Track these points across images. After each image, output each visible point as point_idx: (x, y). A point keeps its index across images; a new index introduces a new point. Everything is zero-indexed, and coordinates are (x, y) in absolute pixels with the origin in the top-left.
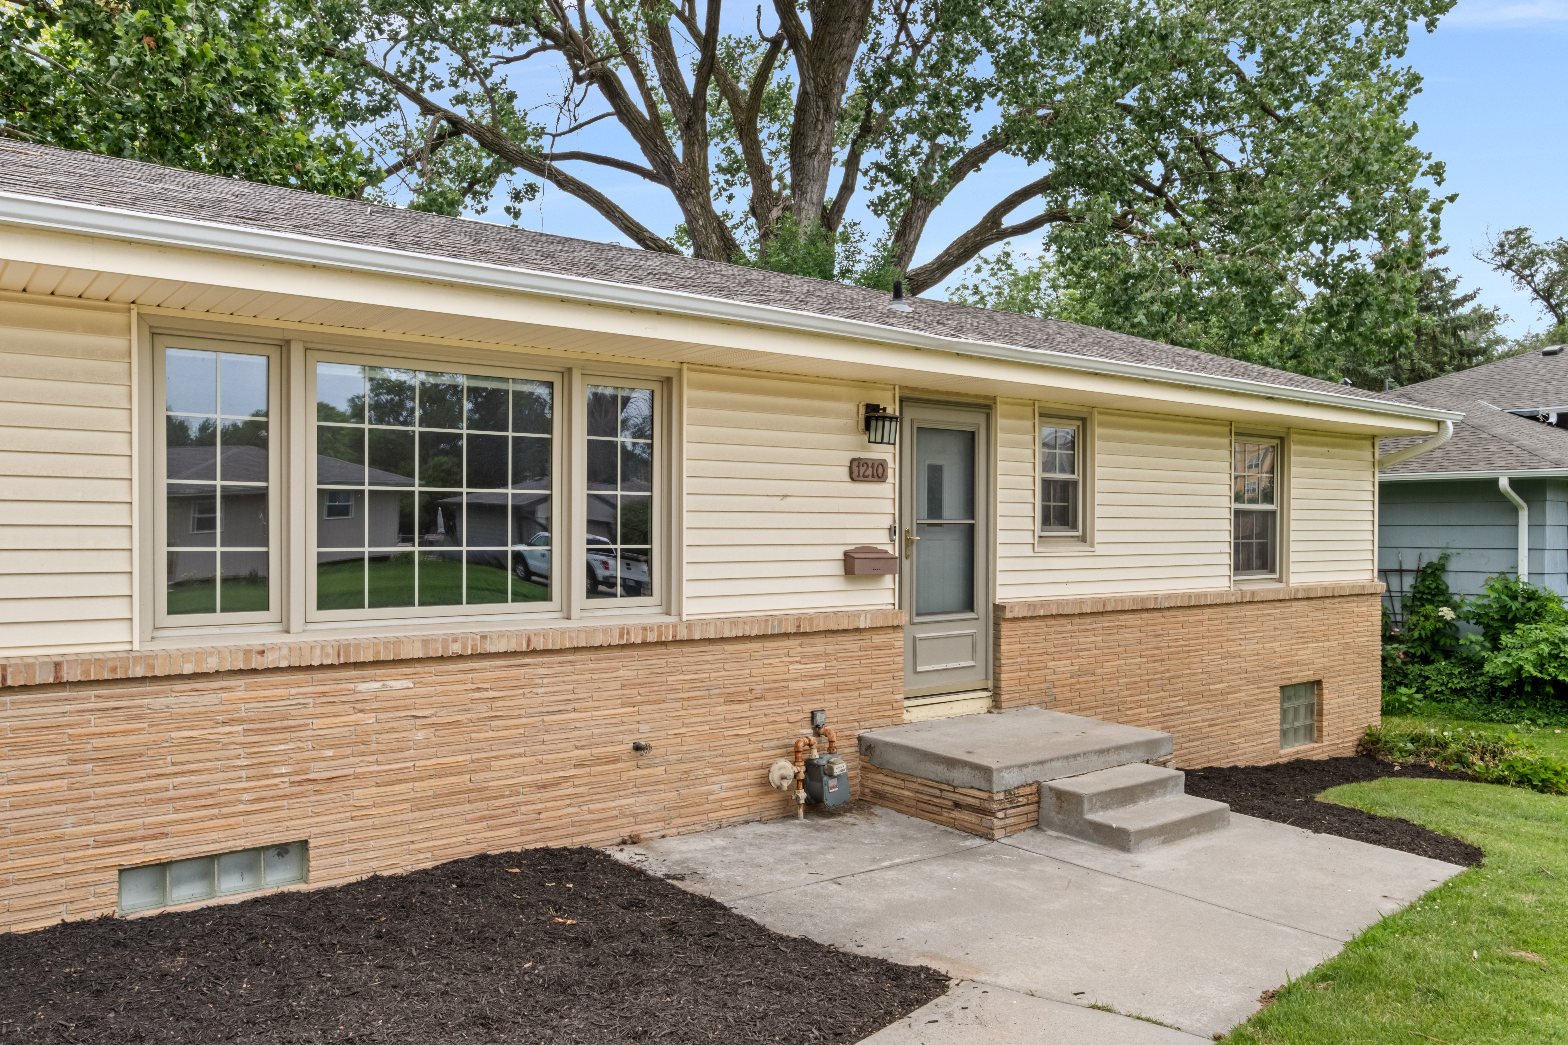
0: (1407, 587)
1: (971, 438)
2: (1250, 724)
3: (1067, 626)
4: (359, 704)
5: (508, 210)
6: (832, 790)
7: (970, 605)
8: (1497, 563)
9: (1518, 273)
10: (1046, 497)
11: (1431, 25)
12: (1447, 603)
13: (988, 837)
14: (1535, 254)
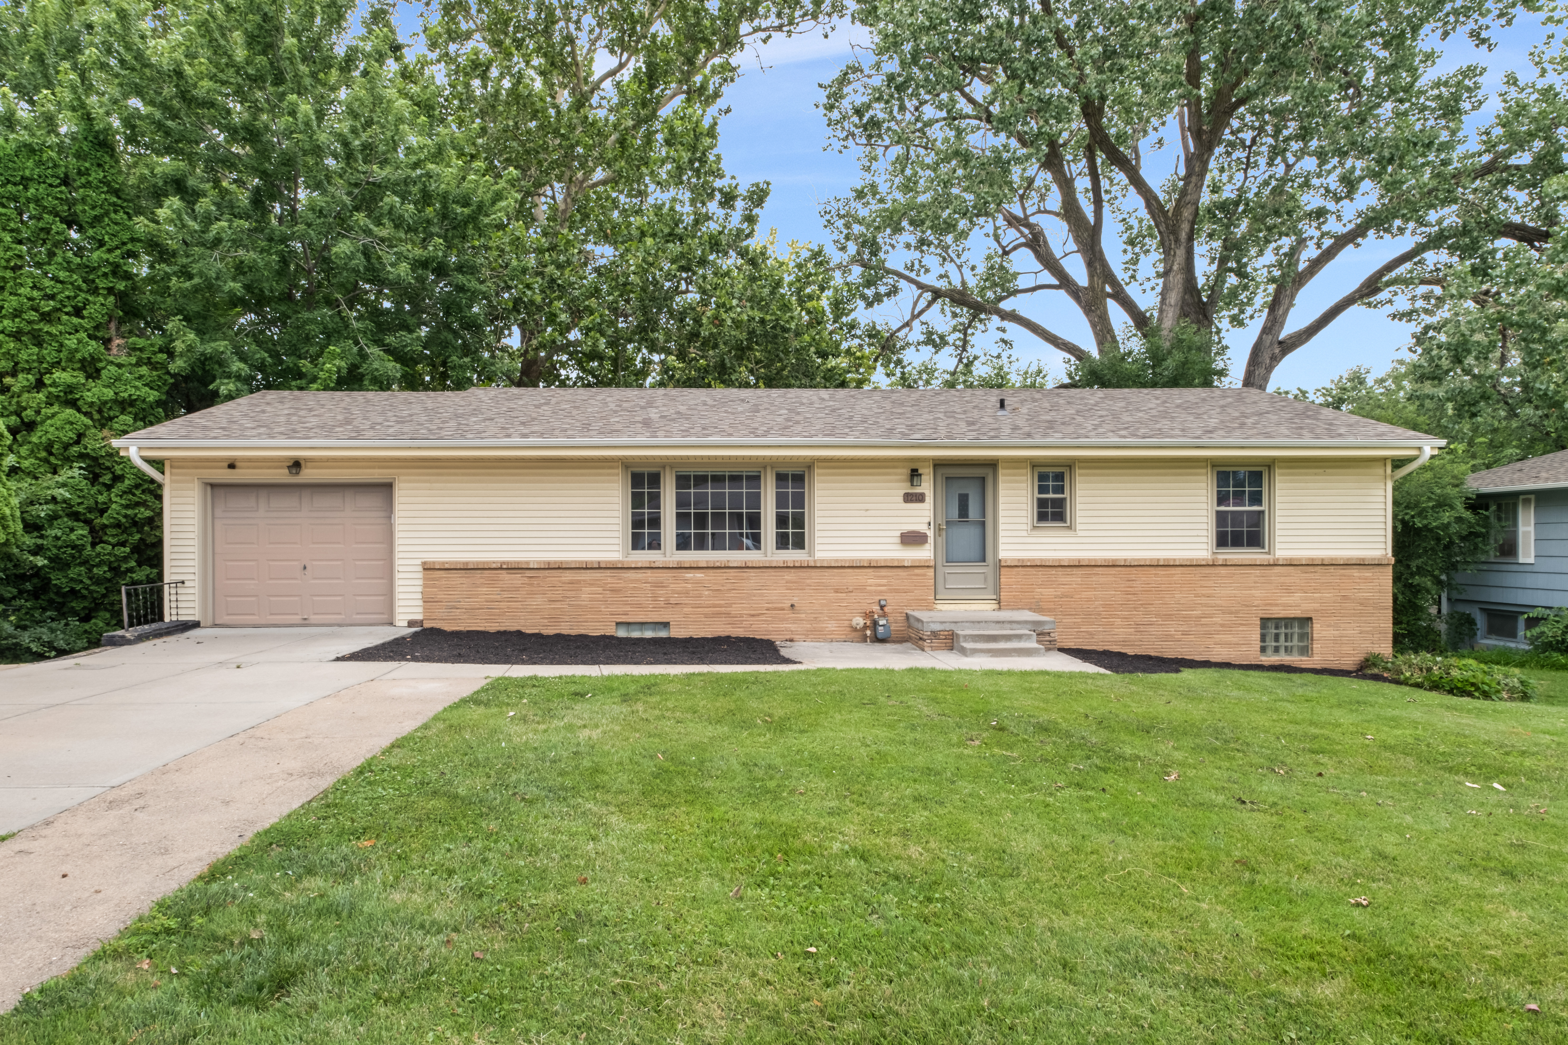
1: (983, 480)
2: (1227, 638)
3: (1052, 571)
4: (685, 580)
6: (881, 630)
7: (981, 559)
10: (1040, 505)
13: (924, 650)
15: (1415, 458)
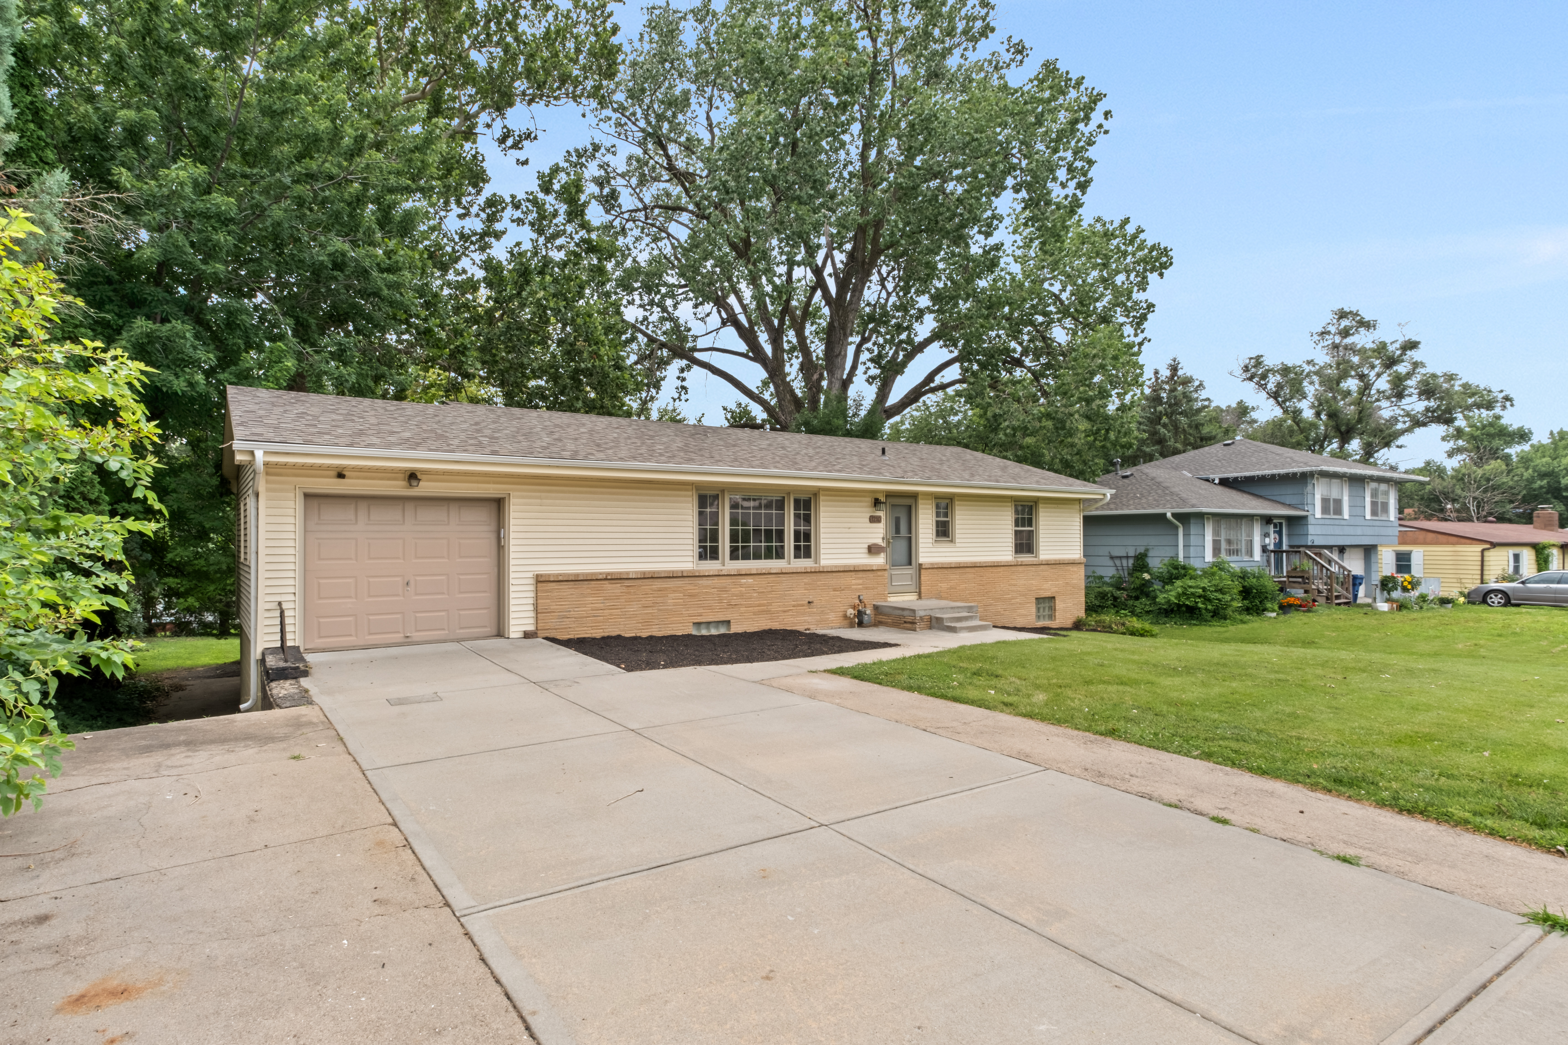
0: (1130, 565)
1: (910, 507)
2: (1022, 611)
3: (946, 571)
4: (741, 585)
5: (678, 378)
6: (866, 618)
7: (910, 563)
8: (1169, 552)
9: (1258, 383)
10: (937, 526)
11: (1161, 275)
12: (1148, 572)
13: (915, 630)
14: (1268, 371)
15: (1101, 500)
